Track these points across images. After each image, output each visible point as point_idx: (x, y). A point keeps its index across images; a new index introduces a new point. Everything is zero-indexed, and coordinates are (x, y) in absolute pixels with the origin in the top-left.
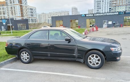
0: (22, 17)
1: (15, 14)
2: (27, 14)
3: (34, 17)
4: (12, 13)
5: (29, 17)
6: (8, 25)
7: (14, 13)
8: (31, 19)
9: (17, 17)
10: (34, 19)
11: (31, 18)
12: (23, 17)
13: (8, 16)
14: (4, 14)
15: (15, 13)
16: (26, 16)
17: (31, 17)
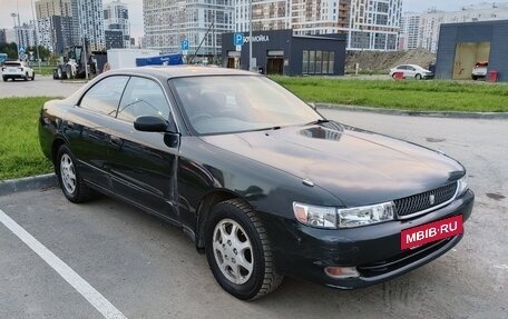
0: (343, 25)
1: (318, 15)
2: (362, 12)
3: (391, 27)
4: (309, 9)
5: (368, 24)
6: (270, 53)
7: (314, 9)
8: (377, 35)
9: (323, 25)
10: (387, 33)
11: (375, 32)
12: (347, 26)
13: (294, 20)
14: (282, 13)
15: (319, 9)
16: (358, 24)
17: (375, 25)
